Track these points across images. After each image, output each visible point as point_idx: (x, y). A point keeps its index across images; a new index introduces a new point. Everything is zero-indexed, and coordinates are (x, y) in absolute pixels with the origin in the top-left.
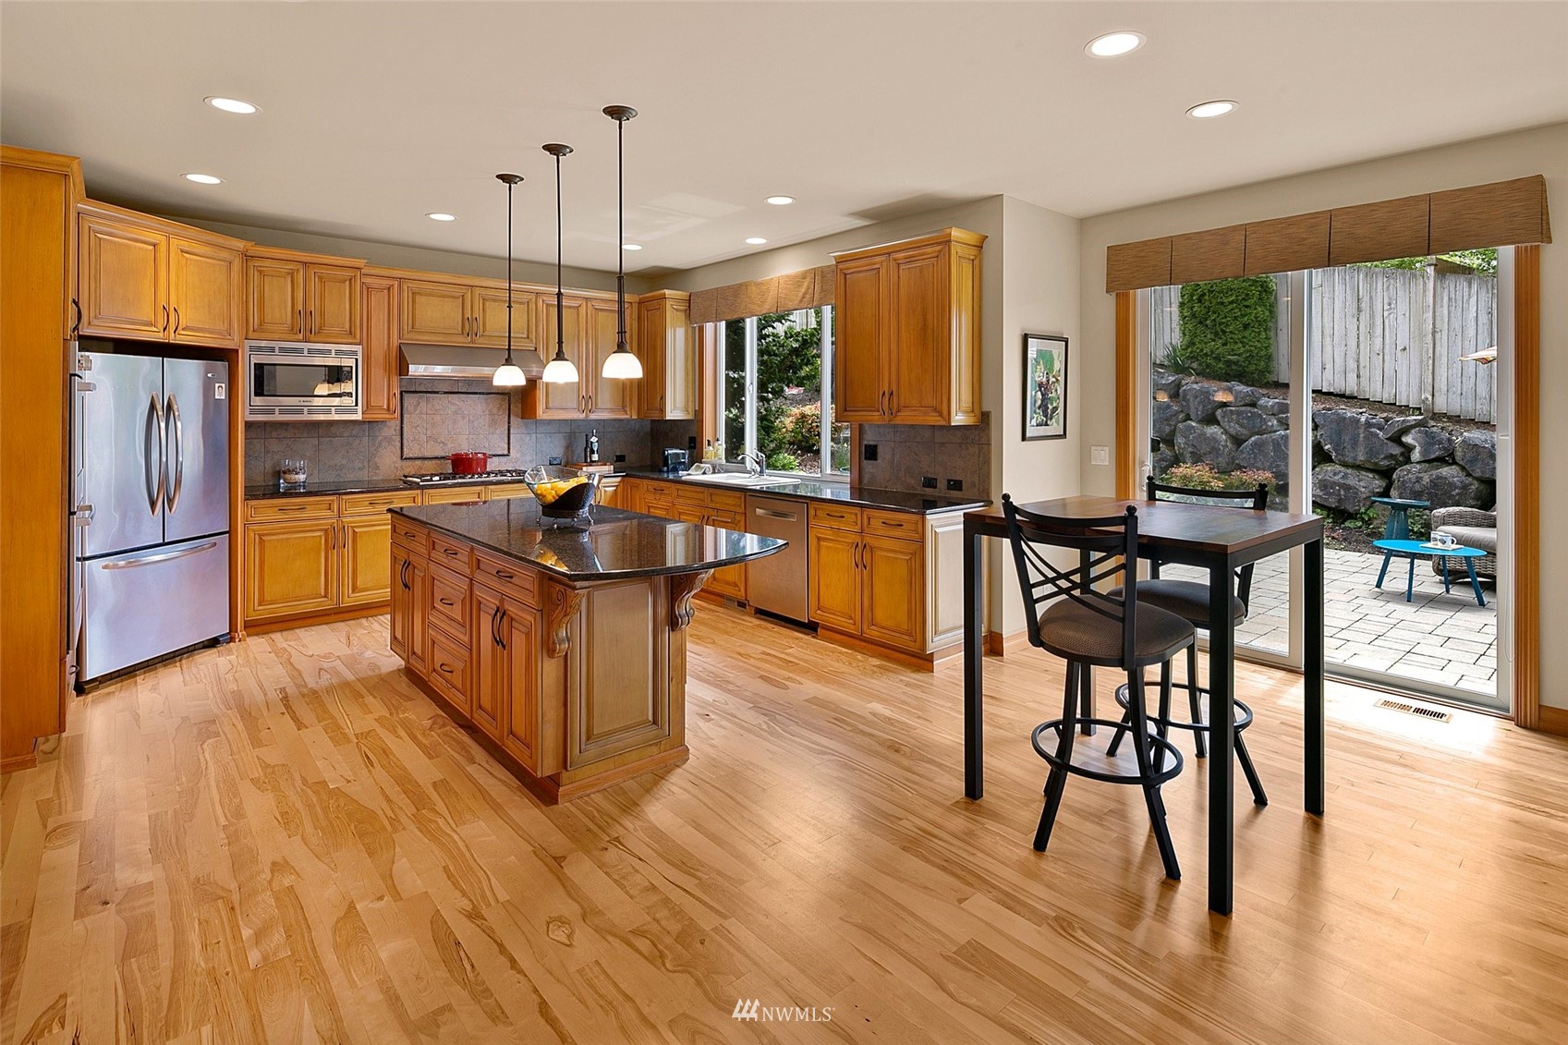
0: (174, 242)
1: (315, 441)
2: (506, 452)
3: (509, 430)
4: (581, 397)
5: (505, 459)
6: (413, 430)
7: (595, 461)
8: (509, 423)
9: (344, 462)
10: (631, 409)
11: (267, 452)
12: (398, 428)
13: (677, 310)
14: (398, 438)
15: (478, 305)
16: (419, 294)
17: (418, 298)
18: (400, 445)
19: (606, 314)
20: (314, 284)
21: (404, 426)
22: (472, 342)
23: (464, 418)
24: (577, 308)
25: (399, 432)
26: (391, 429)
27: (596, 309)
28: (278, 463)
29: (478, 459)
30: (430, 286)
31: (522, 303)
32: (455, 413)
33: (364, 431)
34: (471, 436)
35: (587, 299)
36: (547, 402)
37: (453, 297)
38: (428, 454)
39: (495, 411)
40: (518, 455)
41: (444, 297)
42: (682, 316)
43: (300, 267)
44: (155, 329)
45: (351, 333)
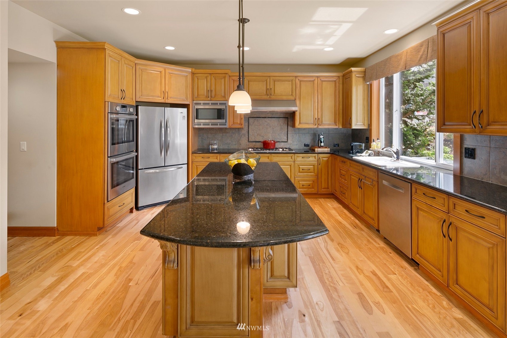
0: (167, 71)
1: (221, 134)
2: (286, 141)
3: (287, 132)
4: (315, 119)
5: (286, 143)
6: (252, 131)
7: (322, 146)
8: (288, 129)
9: (230, 142)
10: (339, 124)
11: (208, 138)
12: (247, 130)
13: (358, 77)
14: (247, 134)
15: (272, 83)
16: (251, 81)
17: (250, 83)
18: (248, 137)
19: (326, 82)
20: (213, 80)
21: (250, 130)
22: (270, 98)
23: (270, 127)
24: (313, 81)
25: (247, 132)
26: (245, 131)
27: (322, 81)
28: (210, 142)
29: (272, 143)
30: (254, 78)
31: (289, 81)
32: (267, 125)
33: (236, 131)
34: (273, 134)
35: (318, 77)
36: (300, 121)
37: (262, 81)
38: (257, 140)
39: (282, 124)
40: (291, 142)
41: (259, 81)
42: (361, 80)
43: (209, 75)
44: (161, 98)
45: (224, 97)
